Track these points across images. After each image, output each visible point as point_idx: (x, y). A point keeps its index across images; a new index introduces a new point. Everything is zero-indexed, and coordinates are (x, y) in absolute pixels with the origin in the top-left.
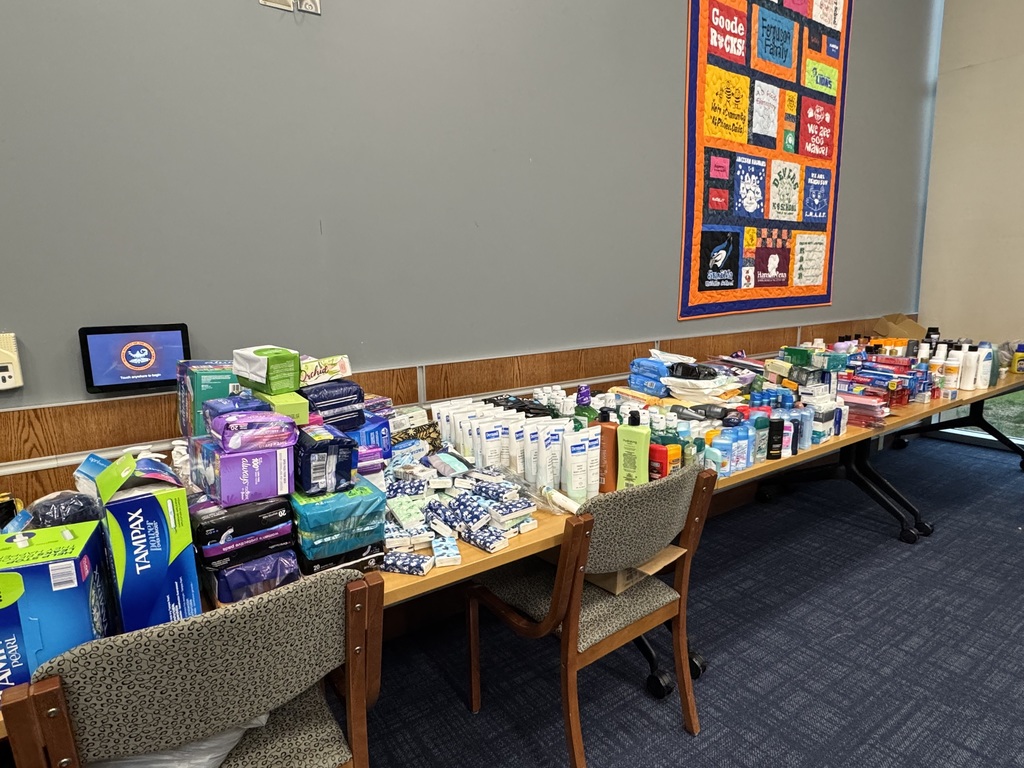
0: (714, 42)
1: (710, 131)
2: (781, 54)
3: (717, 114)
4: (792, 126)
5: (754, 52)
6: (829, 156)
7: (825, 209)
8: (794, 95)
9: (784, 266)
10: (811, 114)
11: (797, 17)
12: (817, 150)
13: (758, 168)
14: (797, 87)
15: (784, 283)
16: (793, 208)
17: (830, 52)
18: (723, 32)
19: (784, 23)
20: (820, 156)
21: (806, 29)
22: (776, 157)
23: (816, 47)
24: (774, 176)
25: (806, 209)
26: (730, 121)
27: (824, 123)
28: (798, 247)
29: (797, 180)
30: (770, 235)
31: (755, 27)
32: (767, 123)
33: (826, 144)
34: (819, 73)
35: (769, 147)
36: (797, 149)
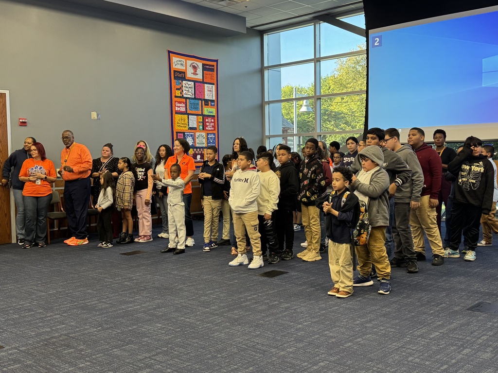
0: (176, 109)
1: (177, 128)
2: (196, 108)
3: (178, 124)
4: (202, 124)
5: (188, 109)
6: (215, 130)
7: (215, 143)
8: (201, 117)
9: (203, 158)
10: (207, 120)
11: (200, 99)
13: (191, 135)
14: (202, 115)
16: (204, 143)
17: (211, 105)
18: (179, 107)
19: (196, 101)
20: (211, 130)
21: (203, 102)
22: (197, 132)
23: (207, 105)
24: (196, 137)
25: (208, 143)
26: (182, 125)
27: (212, 122)
29: (204, 136)
31: (188, 104)
32: (193, 124)
33: (213, 127)
34: (207, 111)
35: (194, 130)
36: (203, 129)
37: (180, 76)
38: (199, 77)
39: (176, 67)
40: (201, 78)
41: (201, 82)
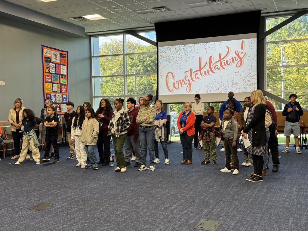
0: (46, 80)
1: (47, 91)
2: (56, 80)
3: (47, 89)
4: (59, 89)
5: (52, 80)
6: (66, 93)
8: (59, 85)
9: (60, 109)
10: (62, 87)
11: (59, 74)
12: (64, 92)
13: (54, 96)
14: (60, 83)
15: (60, 112)
16: (60, 101)
17: (65, 78)
18: (48, 78)
19: (57, 75)
21: (60, 76)
22: (57, 94)
23: (62, 77)
24: (57, 96)
25: (63, 101)
26: (49, 90)
27: (65, 88)
28: (62, 106)
30: (57, 105)
31: (52, 77)
32: (55, 89)
33: (65, 91)
34: (63, 81)
35: (56, 92)
36: (60, 92)
37: (48, 60)
38: (58, 61)
39: (46, 55)
40: (59, 61)
41: (59, 64)
